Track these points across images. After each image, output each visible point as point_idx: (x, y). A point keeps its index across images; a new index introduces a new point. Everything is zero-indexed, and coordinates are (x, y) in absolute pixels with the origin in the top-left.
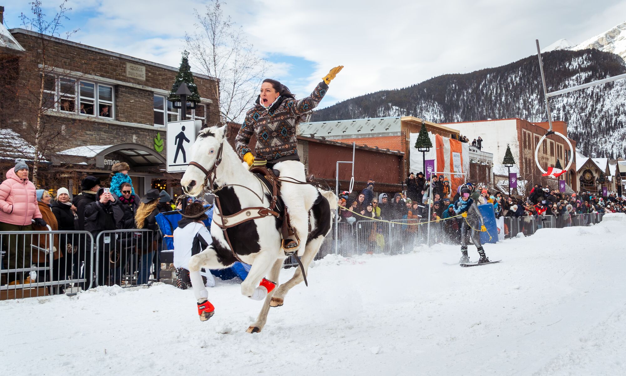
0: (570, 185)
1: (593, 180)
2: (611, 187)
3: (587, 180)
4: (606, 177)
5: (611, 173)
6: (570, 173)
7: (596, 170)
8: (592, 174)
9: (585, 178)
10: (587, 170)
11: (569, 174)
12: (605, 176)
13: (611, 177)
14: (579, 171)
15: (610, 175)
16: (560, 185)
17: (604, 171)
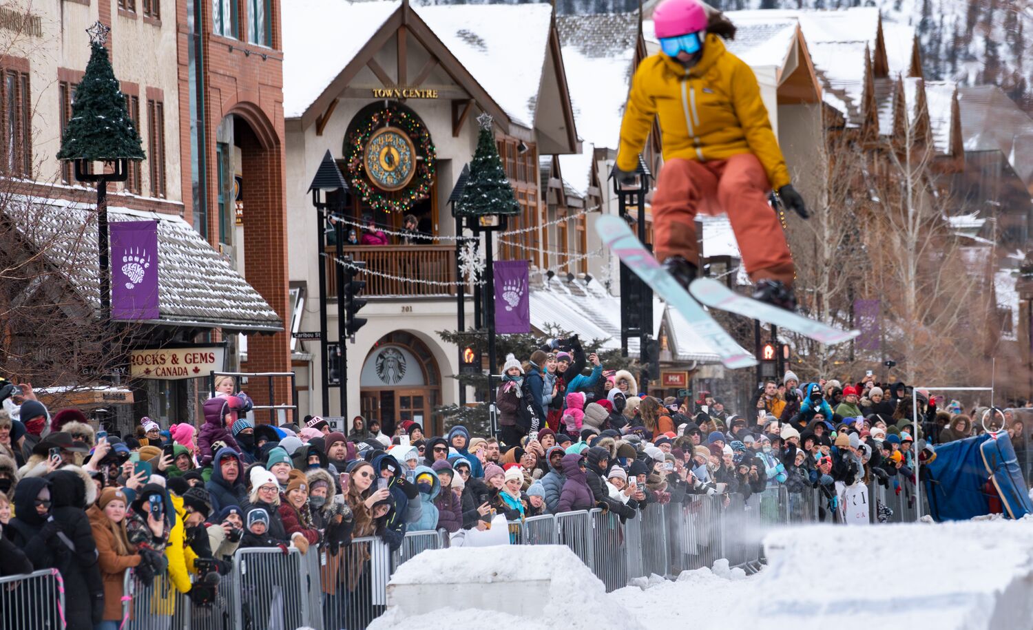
0: (226, 239)
1: (431, 193)
2: (583, 250)
3: (378, 192)
4: (544, 160)
5: (582, 130)
6: (229, 138)
7: (455, 104)
8: (421, 141)
9: (363, 175)
10: (377, 107)
11: (223, 146)
12: (533, 155)
13: (585, 159)
14: (318, 117)
15: (573, 146)
16: (119, 264)
17: (523, 115)
